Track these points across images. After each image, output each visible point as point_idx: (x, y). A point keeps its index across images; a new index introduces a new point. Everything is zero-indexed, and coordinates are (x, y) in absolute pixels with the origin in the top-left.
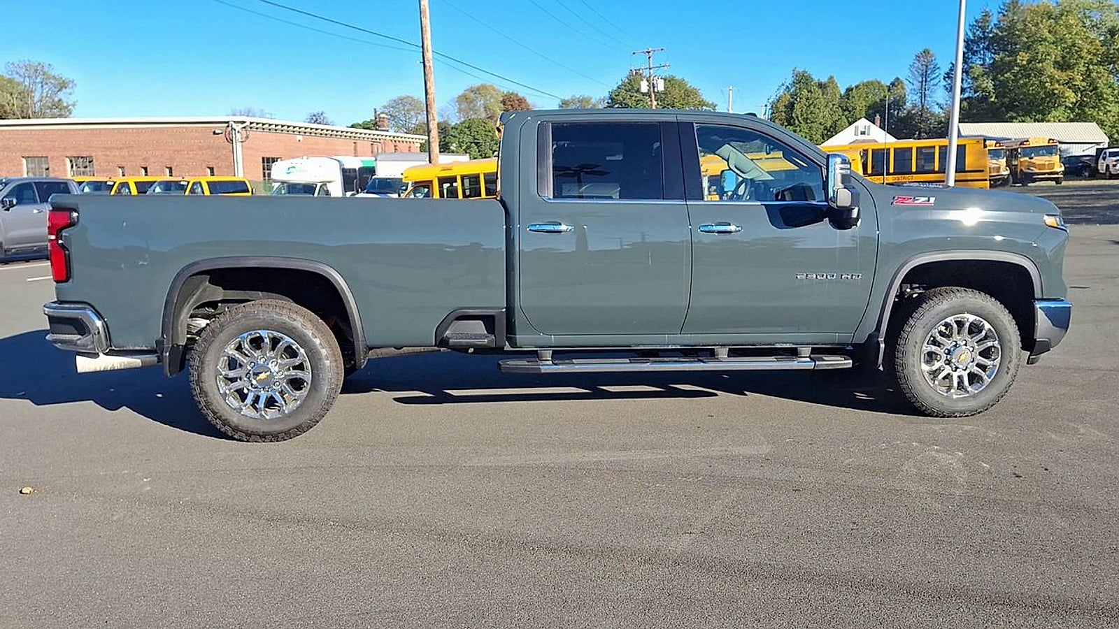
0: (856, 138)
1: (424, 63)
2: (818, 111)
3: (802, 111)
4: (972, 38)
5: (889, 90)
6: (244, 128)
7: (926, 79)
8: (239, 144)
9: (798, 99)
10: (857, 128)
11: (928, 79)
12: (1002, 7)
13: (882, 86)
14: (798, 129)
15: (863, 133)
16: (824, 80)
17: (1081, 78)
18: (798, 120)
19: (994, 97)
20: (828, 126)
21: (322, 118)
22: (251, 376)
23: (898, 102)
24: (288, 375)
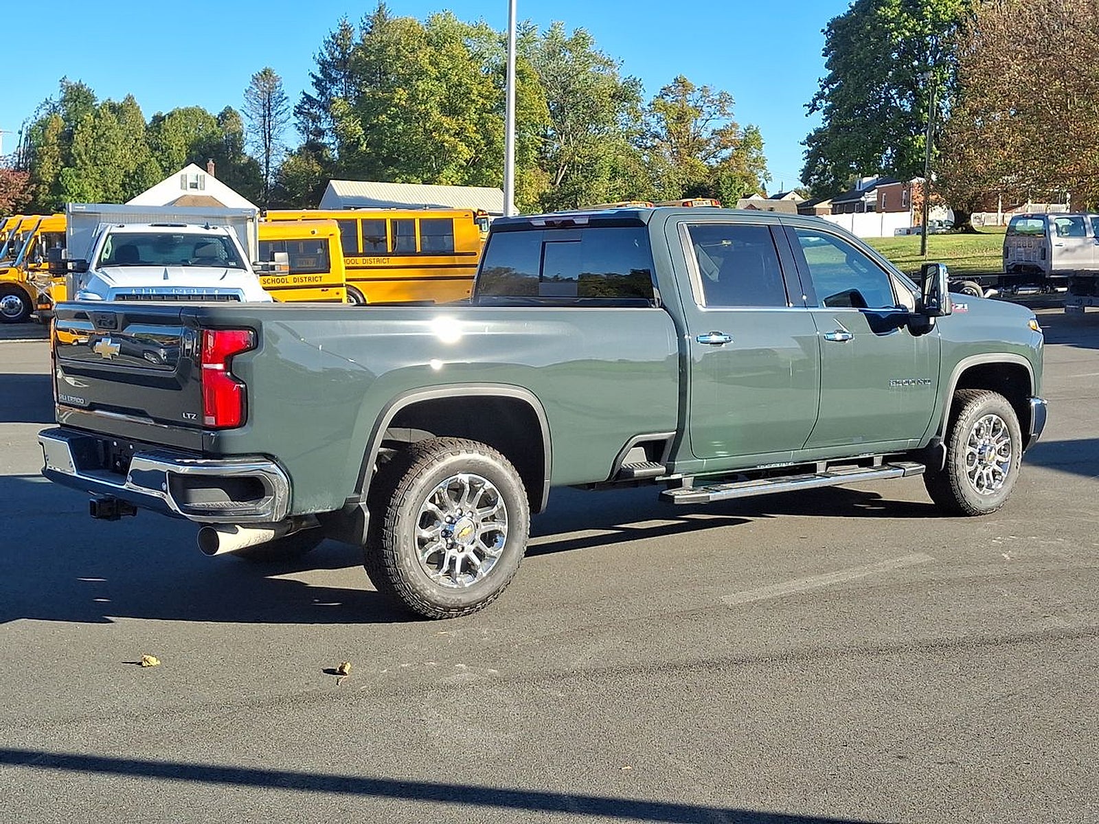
0: (184, 193)
2: (113, 147)
3: (86, 145)
4: (329, 59)
5: (218, 125)
7: (269, 113)
9: (79, 127)
10: (183, 178)
11: (273, 113)
12: (365, 21)
13: (208, 117)
14: (83, 173)
15: (194, 186)
16: (118, 100)
17: (475, 129)
18: (81, 159)
19: (365, 145)
20: (131, 171)
22: (447, 534)
23: (235, 143)
24: (485, 528)
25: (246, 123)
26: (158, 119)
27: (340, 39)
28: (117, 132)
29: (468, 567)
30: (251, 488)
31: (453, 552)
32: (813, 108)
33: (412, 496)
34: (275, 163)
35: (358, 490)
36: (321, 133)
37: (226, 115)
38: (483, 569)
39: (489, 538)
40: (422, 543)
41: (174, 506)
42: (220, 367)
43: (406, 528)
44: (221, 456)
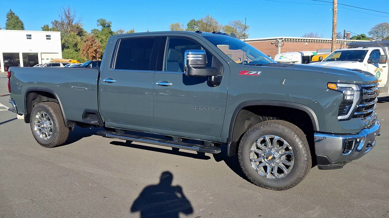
1: (333, 9)
6: (283, 41)
8: (280, 47)
21: (340, 35)
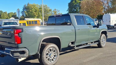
4: (24, 8)
7: (19, 12)
10: (11, 18)
13: (13, 13)
22: (50, 56)
23: (16, 15)
24: (54, 55)
25: (17, 13)
26: (9, 13)
27: (25, 6)
28: (5, 15)
29: (52, 60)
30: (23, 52)
31: (51, 58)
32: (67, 11)
33: (45, 51)
34: (20, 17)
35: (38, 51)
36: (24, 14)
37: (15, 13)
38: (54, 60)
39: (55, 56)
40: (47, 57)
41: (11, 56)
42: (17, 35)
43: (44, 56)
44: (18, 48)
